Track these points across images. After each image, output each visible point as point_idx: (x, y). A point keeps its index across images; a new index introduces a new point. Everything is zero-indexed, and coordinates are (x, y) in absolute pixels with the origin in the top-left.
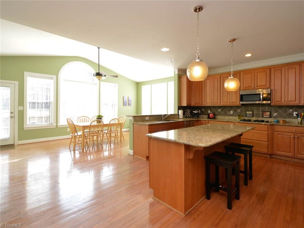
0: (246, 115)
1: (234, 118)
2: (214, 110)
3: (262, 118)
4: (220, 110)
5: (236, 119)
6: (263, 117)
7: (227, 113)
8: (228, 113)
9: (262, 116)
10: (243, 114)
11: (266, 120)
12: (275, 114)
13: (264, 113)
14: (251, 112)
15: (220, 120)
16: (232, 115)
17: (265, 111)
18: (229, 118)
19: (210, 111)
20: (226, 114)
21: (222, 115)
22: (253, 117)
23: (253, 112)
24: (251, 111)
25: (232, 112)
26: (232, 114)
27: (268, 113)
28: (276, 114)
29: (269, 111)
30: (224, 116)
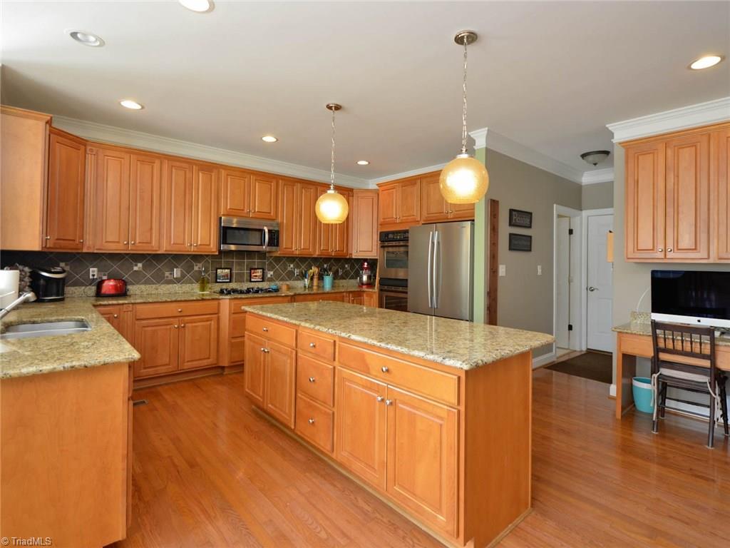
0: (216, 279)
1: (187, 287)
2: (115, 267)
3: (249, 283)
4: (138, 267)
5: (192, 289)
6: (251, 281)
7: (164, 274)
8: (167, 274)
9: (249, 278)
10: (209, 275)
11: (256, 286)
12: (270, 274)
13: (252, 271)
14: (226, 270)
15: (142, 297)
16: (178, 281)
17: (254, 267)
18: (173, 291)
19: (99, 271)
20: (160, 279)
21: (147, 282)
22: (230, 282)
23: (231, 270)
24: (228, 269)
25: (177, 273)
26: (179, 276)
27: (259, 273)
28: (272, 273)
29: (260, 267)
30: (154, 284)
